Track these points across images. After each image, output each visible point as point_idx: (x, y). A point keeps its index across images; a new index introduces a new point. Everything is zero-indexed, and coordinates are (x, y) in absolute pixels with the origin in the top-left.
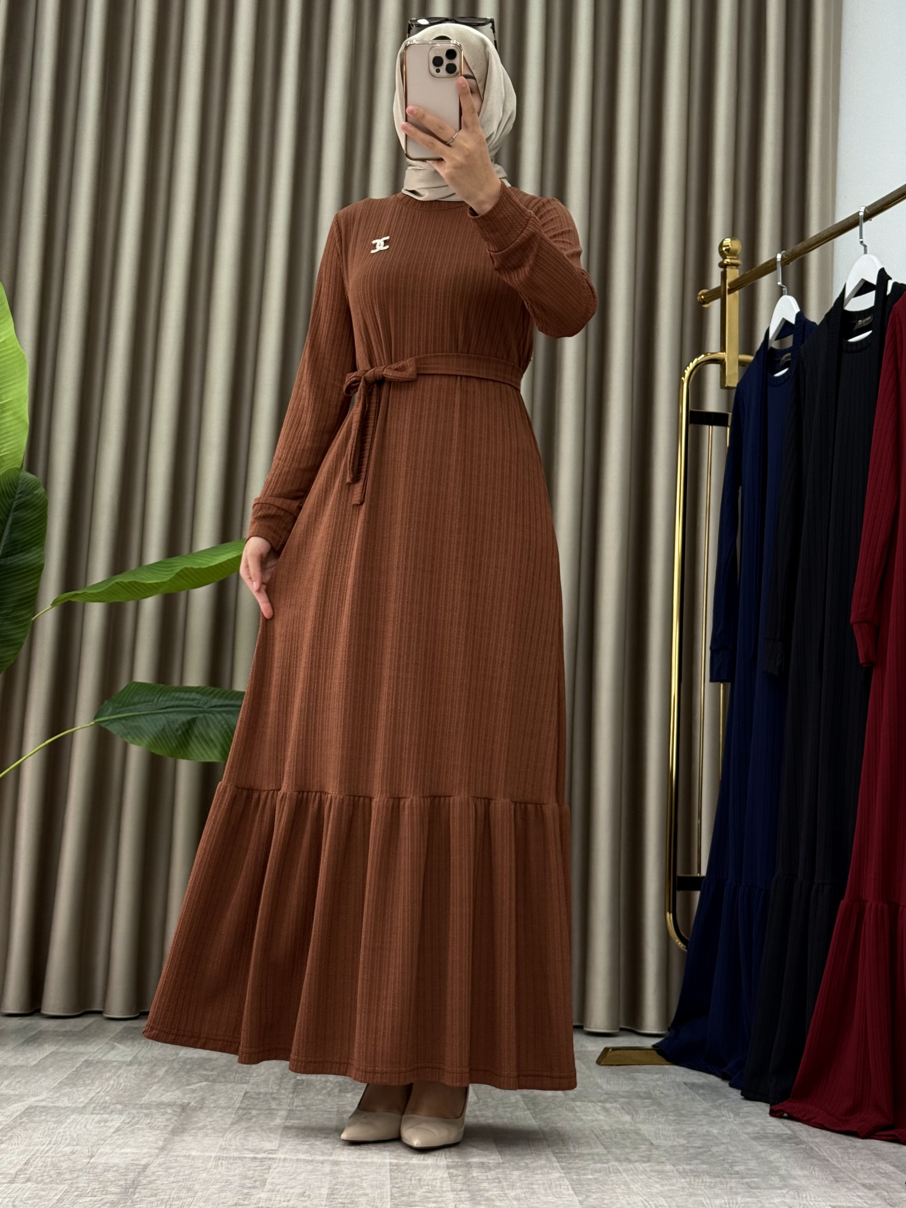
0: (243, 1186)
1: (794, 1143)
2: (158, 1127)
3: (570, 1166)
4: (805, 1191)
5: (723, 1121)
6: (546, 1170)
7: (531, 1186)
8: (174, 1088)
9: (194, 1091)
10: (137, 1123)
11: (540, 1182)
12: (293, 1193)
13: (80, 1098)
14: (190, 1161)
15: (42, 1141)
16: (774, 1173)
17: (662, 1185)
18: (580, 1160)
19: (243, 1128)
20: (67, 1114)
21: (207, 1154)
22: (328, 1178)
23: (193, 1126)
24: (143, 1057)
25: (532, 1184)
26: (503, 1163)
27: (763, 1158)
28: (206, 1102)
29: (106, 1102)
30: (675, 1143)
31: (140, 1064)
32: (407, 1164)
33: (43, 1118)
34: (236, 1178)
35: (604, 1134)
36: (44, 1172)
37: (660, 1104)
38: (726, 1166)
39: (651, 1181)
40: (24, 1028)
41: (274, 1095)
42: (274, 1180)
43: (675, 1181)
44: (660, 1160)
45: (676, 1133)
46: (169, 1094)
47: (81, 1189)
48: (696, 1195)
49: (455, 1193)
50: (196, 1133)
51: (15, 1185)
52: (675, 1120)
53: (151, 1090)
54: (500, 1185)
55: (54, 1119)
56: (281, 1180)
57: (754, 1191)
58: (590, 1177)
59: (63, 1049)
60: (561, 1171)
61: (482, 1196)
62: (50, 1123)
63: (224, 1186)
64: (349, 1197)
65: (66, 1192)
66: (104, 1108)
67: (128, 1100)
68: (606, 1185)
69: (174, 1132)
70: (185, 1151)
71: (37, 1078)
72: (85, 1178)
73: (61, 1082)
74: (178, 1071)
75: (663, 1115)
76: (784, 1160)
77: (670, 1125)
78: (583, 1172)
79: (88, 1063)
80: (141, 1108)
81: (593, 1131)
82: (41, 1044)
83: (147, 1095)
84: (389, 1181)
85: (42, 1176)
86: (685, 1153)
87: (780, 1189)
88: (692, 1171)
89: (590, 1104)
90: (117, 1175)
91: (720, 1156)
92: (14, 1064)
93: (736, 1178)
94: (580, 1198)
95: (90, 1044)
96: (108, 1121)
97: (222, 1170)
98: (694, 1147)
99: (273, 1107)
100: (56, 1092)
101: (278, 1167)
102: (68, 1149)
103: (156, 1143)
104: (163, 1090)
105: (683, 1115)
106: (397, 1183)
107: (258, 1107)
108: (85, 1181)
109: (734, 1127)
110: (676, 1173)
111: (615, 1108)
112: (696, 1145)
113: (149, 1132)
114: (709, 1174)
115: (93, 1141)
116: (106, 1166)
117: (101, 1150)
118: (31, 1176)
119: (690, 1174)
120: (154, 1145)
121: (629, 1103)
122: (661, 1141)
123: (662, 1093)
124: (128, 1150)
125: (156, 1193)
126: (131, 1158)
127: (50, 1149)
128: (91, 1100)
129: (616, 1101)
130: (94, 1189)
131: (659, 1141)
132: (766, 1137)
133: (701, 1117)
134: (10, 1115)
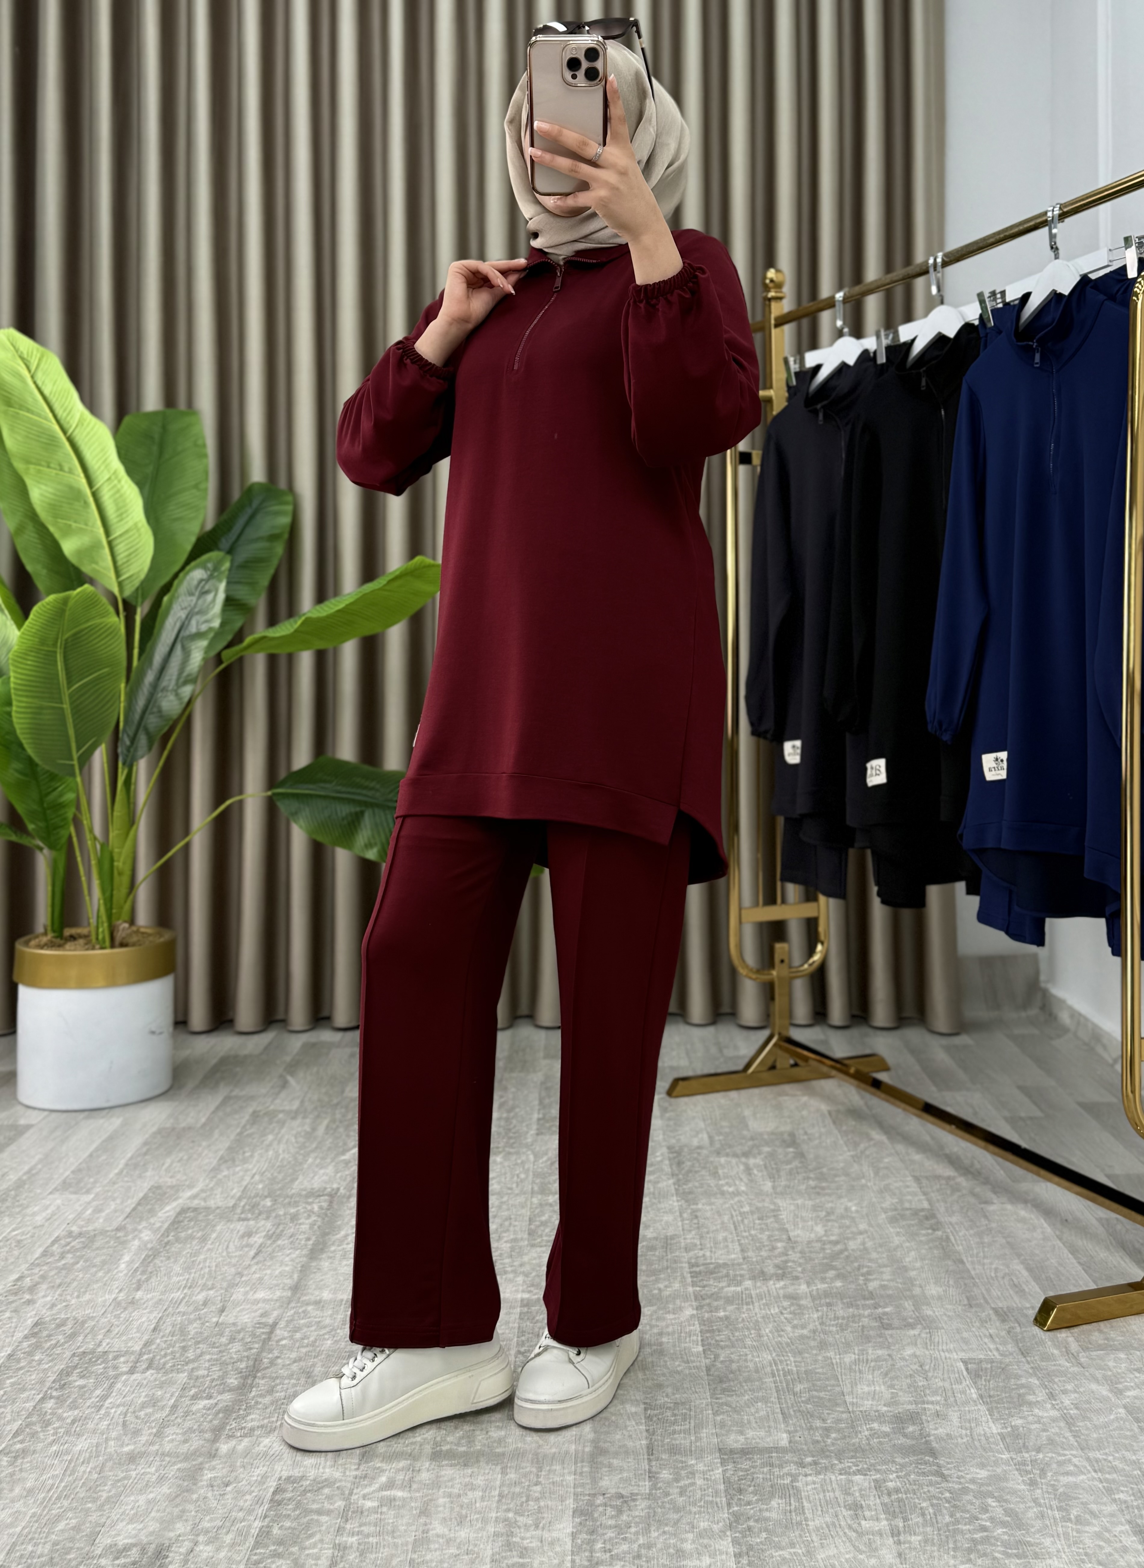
1: (931, 1227)
2: (300, 1241)
3: (702, 1293)
5: (864, 1187)
6: (678, 1302)
8: (329, 1160)
10: (279, 1237)
13: (232, 1189)
14: (318, 1312)
15: (178, 1282)
16: (907, 1293)
17: (795, 1327)
18: (715, 1279)
20: (215, 1221)
24: (309, 1100)
27: (898, 1261)
29: (257, 1195)
30: (813, 1236)
31: (304, 1114)
33: (190, 1231)
36: (170, 1346)
37: (801, 1155)
38: (860, 1281)
39: (782, 1318)
43: (806, 1316)
44: (795, 1274)
45: (814, 1215)
46: (322, 1171)
47: (198, 1384)
50: (335, 1251)
51: (134, 1377)
52: (815, 1188)
53: (305, 1166)
55: (199, 1234)
57: (887, 1332)
58: (722, 1314)
59: (236, 1092)
60: (694, 1304)
62: (194, 1243)
65: (183, 1389)
66: (253, 1207)
67: (281, 1189)
68: (737, 1329)
69: (312, 1253)
71: (200, 1149)
72: (208, 1357)
73: (221, 1158)
74: (338, 1127)
75: (804, 1179)
76: (918, 1264)
77: (810, 1199)
78: (715, 1304)
79: (255, 1117)
80: (289, 1204)
81: (732, 1216)
83: (301, 1178)
85: (166, 1355)
86: (821, 1255)
88: (827, 1294)
89: (734, 1161)
90: (241, 1348)
91: (856, 1259)
92: (183, 1125)
93: (869, 1307)
94: (707, 1362)
96: (252, 1234)
98: (830, 1242)
100: (212, 1178)
103: (291, 1277)
104: (317, 1166)
105: (822, 1178)
108: (207, 1365)
109: (874, 1200)
110: (809, 1299)
111: (757, 1166)
112: (833, 1238)
113: (288, 1255)
114: (842, 1299)
115: (230, 1278)
116: (233, 1329)
117: (234, 1297)
118: (154, 1356)
119: (823, 1301)
120: (288, 1282)
121: (772, 1155)
122: (799, 1232)
123: (806, 1133)
124: (260, 1295)
125: (274, 1387)
126: (260, 1311)
127: (184, 1298)
128: (243, 1191)
129: (759, 1154)
130: (213, 1380)
131: (796, 1233)
132: (903, 1217)
133: (841, 1180)
134: (159, 1229)
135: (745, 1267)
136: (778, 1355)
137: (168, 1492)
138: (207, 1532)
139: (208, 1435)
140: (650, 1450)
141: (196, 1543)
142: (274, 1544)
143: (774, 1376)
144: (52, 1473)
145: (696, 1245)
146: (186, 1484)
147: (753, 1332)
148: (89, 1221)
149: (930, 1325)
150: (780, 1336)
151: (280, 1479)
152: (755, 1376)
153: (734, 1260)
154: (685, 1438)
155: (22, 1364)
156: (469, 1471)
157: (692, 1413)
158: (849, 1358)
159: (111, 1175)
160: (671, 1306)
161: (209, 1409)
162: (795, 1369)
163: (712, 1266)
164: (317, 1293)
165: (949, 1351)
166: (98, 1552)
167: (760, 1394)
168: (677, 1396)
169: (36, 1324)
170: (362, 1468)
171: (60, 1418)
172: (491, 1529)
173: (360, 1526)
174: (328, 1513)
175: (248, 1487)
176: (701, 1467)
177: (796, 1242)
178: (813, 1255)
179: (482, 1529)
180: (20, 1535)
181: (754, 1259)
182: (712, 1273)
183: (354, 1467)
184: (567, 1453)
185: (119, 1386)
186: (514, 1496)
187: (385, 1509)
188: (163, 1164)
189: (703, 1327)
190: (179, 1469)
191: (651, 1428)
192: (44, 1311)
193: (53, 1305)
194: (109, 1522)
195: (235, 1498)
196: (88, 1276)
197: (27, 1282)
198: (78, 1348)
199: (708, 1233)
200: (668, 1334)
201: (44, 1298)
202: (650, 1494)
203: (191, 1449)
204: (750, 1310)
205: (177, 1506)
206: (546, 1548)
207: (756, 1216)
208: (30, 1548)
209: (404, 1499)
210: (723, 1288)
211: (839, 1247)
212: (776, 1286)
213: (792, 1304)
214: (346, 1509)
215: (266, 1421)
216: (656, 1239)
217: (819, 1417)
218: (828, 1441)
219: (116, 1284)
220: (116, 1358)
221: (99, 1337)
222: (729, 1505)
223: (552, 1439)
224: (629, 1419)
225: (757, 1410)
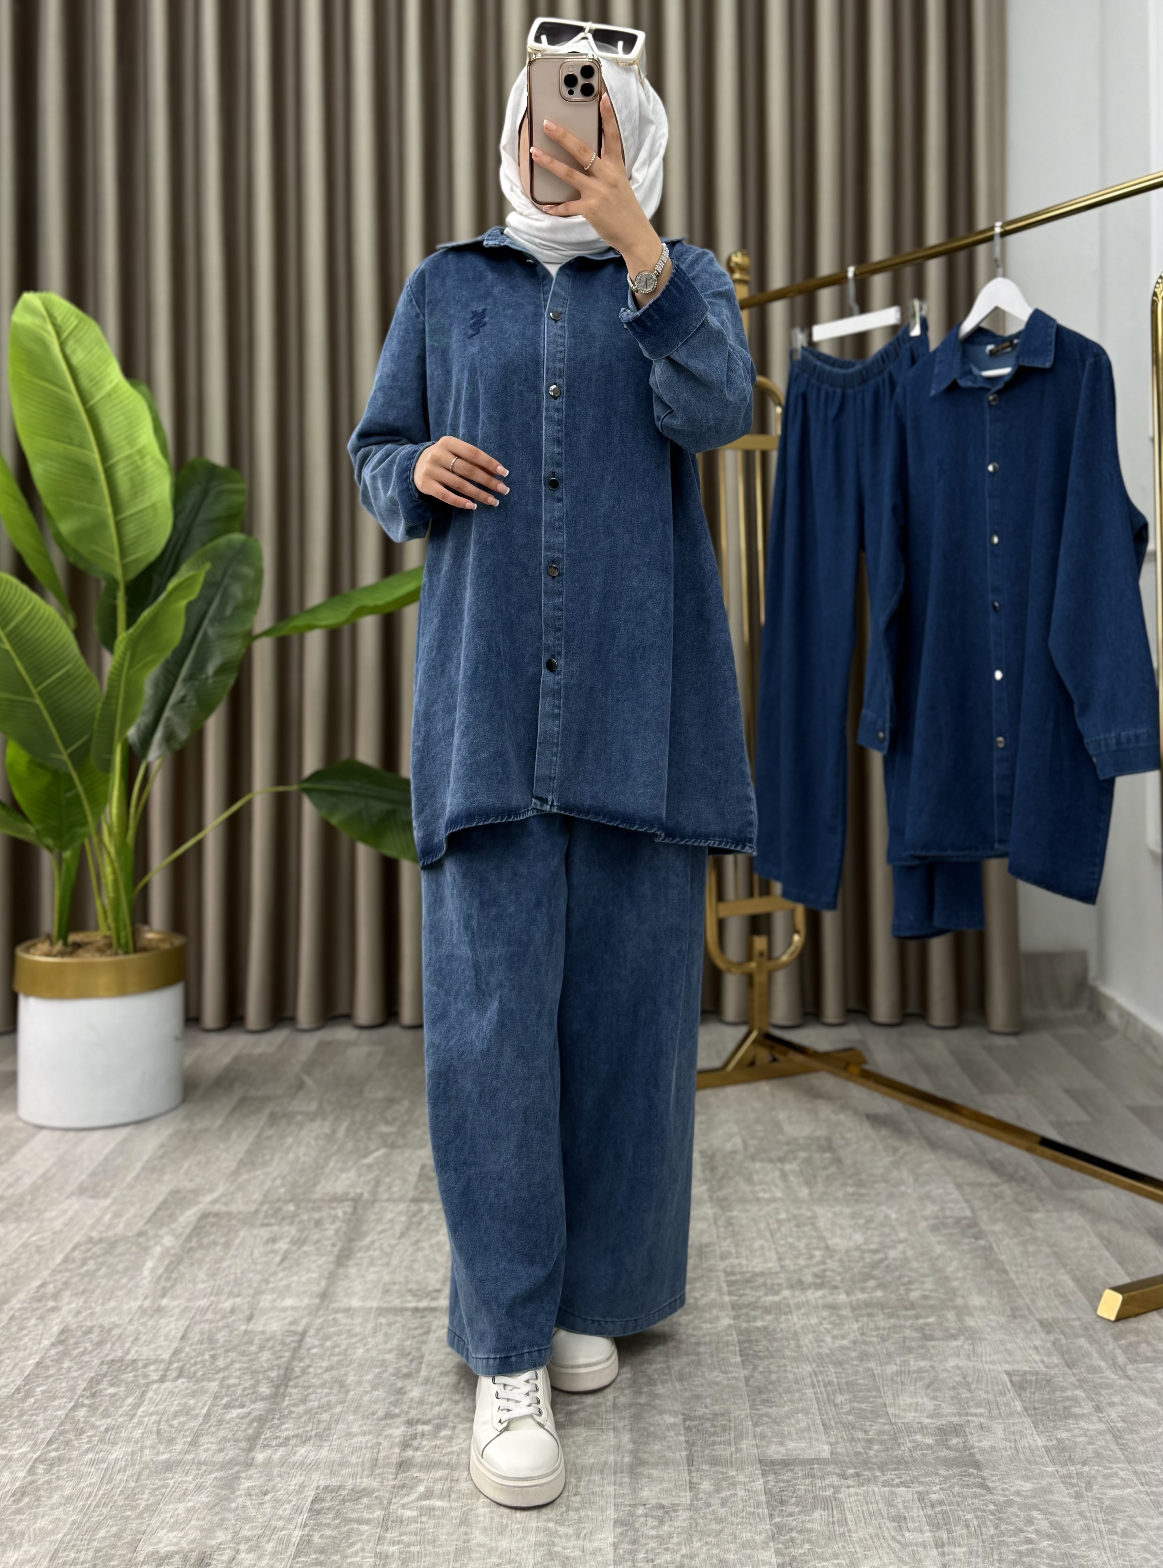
1: (975, 1236)
2: (326, 1248)
3: (739, 1302)
4: (981, 1340)
6: (715, 1311)
7: (696, 1348)
8: (350, 1163)
9: (370, 1167)
10: (304, 1242)
11: (707, 1338)
12: (448, 1384)
13: (254, 1193)
14: (348, 1321)
15: (204, 1289)
16: (950, 1304)
17: (835, 1338)
18: (752, 1288)
19: (411, 1243)
20: (238, 1227)
21: (369, 1304)
23: (361, 1244)
25: (698, 1343)
27: (940, 1270)
28: (381, 1190)
29: (279, 1200)
30: (851, 1244)
33: (213, 1237)
34: (393, 1355)
36: (199, 1354)
37: (839, 1161)
38: (902, 1290)
39: (822, 1328)
42: (430, 1358)
43: (846, 1327)
44: (834, 1283)
45: (853, 1223)
46: (344, 1176)
47: (230, 1393)
48: (867, 1357)
50: (361, 1258)
51: (164, 1385)
52: (853, 1194)
53: (327, 1170)
55: (223, 1240)
56: (438, 1357)
57: (930, 1343)
58: (759, 1324)
59: (252, 1093)
60: (731, 1313)
62: (218, 1248)
63: (378, 1376)
65: (216, 1398)
66: (276, 1212)
67: (303, 1193)
68: (775, 1340)
69: (340, 1259)
71: (218, 1152)
72: (238, 1366)
73: (241, 1161)
75: (842, 1186)
76: (962, 1274)
77: (848, 1206)
78: (753, 1313)
79: (273, 1119)
80: (313, 1209)
81: (769, 1224)
83: (323, 1182)
85: (196, 1363)
86: (861, 1264)
88: (868, 1304)
89: (770, 1166)
90: (271, 1357)
91: (897, 1269)
93: (911, 1317)
94: (746, 1372)
96: (276, 1240)
97: (380, 1337)
98: (871, 1251)
100: (233, 1182)
101: (438, 1326)
103: (318, 1284)
104: (339, 1170)
105: (862, 1184)
108: (238, 1373)
109: (914, 1207)
110: (849, 1309)
111: (793, 1172)
112: (873, 1247)
113: (315, 1261)
114: (882, 1309)
115: (255, 1285)
116: (262, 1337)
117: (261, 1304)
118: (184, 1365)
119: (863, 1312)
120: (316, 1289)
121: (808, 1161)
122: (837, 1240)
123: (843, 1138)
124: (289, 1302)
125: (307, 1396)
126: (289, 1319)
127: (210, 1305)
128: (266, 1195)
129: (795, 1158)
130: (245, 1389)
131: (835, 1241)
132: (945, 1225)
133: (880, 1186)
134: (181, 1234)
135: (782, 1275)
136: (818, 1366)
137: (207, 1500)
138: (247, 1540)
139: (243, 1445)
140: (691, 1461)
141: (238, 1552)
142: (315, 1552)
143: (814, 1386)
144: (89, 1481)
145: (730, 1253)
146: (224, 1492)
147: (792, 1342)
148: (109, 1226)
149: (973, 1336)
150: (820, 1347)
151: (318, 1488)
152: (795, 1387)
153: (770, 1268)
154: (725, 1449)
155: (51, 1372)
157: (732, 1424)
158: (891, 1369)
159: (129, 1179)
160: (707, 1316)
161: (243, 1418)
162: (835, 1380)
163: (748, 1275)
164: (345, 1300)
165: (993, 1362)
166: (141, 1558)
167: (800, 1405)
168: (717, 1407)
169: (62, 1332)
170: (399, 1477)
171: (94, 1427)
172: (532, 1538)
173: (401, 1535)
174: (367, 1522)
175: (286, 1497)
176: (741, 1478)
177: (834, 1251)
178: (852, 1264)
179: (523, 1539)
180: (61, 1542)
181: (792, 1268)
182: (748, 1281)
183: (391, 1477)
184: (606, 1463)
185: (150, 1394)
187: (424, 1519)
188: (181, 1168)
189: (741, 1338)
190: (215, 1478)
191: (691, 1439)
192: (69, 1319)
193: (78, 1313)
194: (149, 1530)
195: (274, 1507)
196: (111, 1283)
197: (51, 1288)
198: (107, 1355)
199: (743, 1240)
200: (705, 1344)
201: (69, 1304)
202: (691, 1505)
203: (228, 1457)
204: (787, 1319)
205: (216, 1515)
206: (588, 1557)
207: (793, 1224)
208: (73, 1555)
209: (443, 1509)
210: (760, 1297)
211: (879, 1256)
212: (814, 1296)
213: (832, 1314)
214: (386, 1519)
215: (300, 1431)
217: (861, 1429)
218: (872, 1453)
219: (141, 1292)
220: (145, 1366)
221: (128, 1345)
222: (771, 1516)
223: (591, 1449)
224: (668, 1430)
225: (798, 1422)
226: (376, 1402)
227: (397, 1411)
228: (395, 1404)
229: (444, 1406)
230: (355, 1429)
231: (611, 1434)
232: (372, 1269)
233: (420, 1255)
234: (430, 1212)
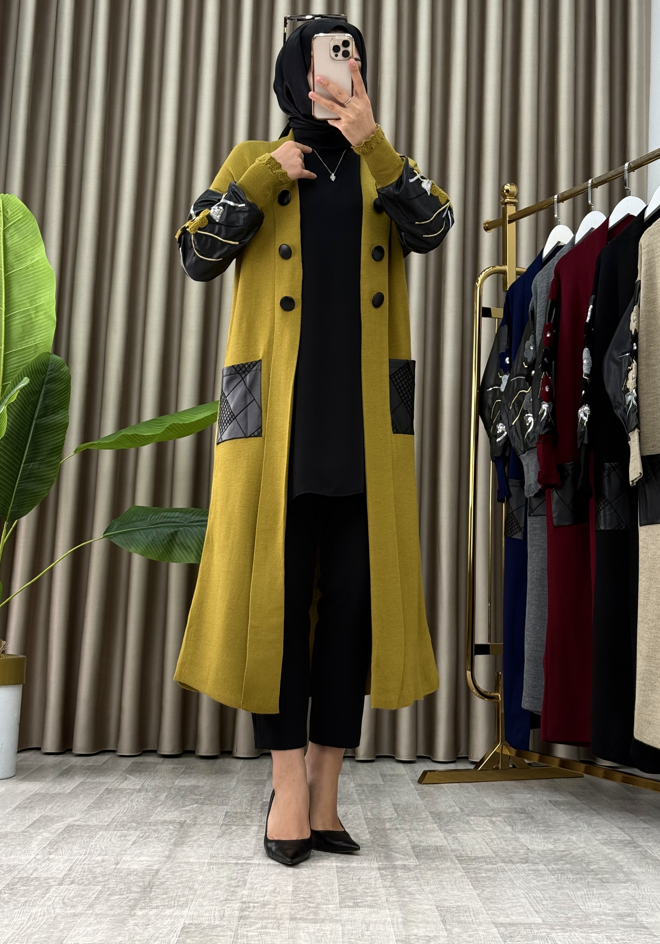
0: (230, 885)
1: (633, 847)
2: (165, 840)
3: (469, 867)
4: (643, 884)
5: (579, 831)
6: (452, 870)
7: (441, 883)
8: (173, 809)
9: (188, 811)
10: (148, 837)
11: (448, 880)
12: (267, 890)
13: (104, 818)
14: (190, 866)
15: (79, 852)
16: (619, 870)
17: (538, 881)
18: (476, 862)
19: (226, 840)
20: (96, 830)
21: (202, 861)
22: (292, 879)
23: (189, 840)
24: (148, 785)
25: (442, 881)
26: (419, 865)
27: (610, 859)
28: (198, 820)
29: (124, 821)
30: (545, 848)
31: (147, 791)
32: (349, 867)
33: (79, 834)
34: (225, 879)
35: (492, 842)
36: (83, 876)
37: (532, 817)
38: (584, 865)
39: (529, 878)
40: (59, 763)
41: (247, 814)
42: (252, 881)
43: (546, 877)
44: (534, 861)
45: (545, 841)
46: (170, 813)
47: (111, 889)
48: (563, 888)
49: (386, 889)
50: (192, 844)
51: (62, 887)
52: (544, 830)
53: (156, 812)
54: (419, 882)
55: (87, 835)
56: (257, 881)
57: (606, 884)
58: (484, 875)
60: (462, 870)
61: (405, 891)
62: (84, 838)
63: (216, 886)
64: (308, 893)
65: (101, 891)
66: (123, 825)
67: (140, 819)
68: (496, 881)
69: (175, 844)
70: (186, 859)
71: (72, 803)
72: (114, 880)
73: (89, 806)
74: (174, 797)
75: (535, 826)
76: (626, 860)
77: (541, 834)
78: (479, 871)
79: (108, 791)
80: (150, 825)
81: (484, 839)
82: (72, 777)
83: (154, 815)
84: (336, 880)
85: (82, 879)
86: (553, 855)
87: (624, 882)
88: (559, 870)
89: (480, 818)
90: (137, 878)
92: (54, 792)
93: (591, 875)
94: (478, 892)
95: (109, 775)
96: (126, 836)
97: (214, 873)
98: (559, 851)
99: (247, 823)
100: (87, 814)
101: (254, 870)
102: (99, 858)
103: (163, 853)
104: (165, 811)
105: (549, 826)
106: (342, 882)
107: (236, 823)
108: (114, 883)
109: (588, 835)
110: (547, 871)
111: (499, 821)
113: (158, 844)
114: (571, 872)
115: (117, 852)
116: (128, 871)
117: (124, 859)
118: (74, 880)
119: (558, 872)
121: (509, 817)
123: (533, 809)
124: (143, 859)
125: (167, 892)
126: (146, 865)
127: (86, 859)
128: (113, 819)
129: (499, 816)
130: (121, 889)
131: (533, 847)
132: (611, 842)
133: (563, 827)
134: (55, 832)
135: (497, 858)
136: (528, 891)
137: (106, 927)
138: (140, 941)
139: (126, 908)
140: (444, 922)
143: (526, 898)
144: (20, 919)
145: (459, 849)
146: (118, 924)
147: (508, 882)
149: (637, 882)
150: (529, 884)
151: (185, 924)
152: (513, 898)
153: (489, 855)
154: (468, 918)
156: (319, 925)
157: (471, 910)
158: (579, 893)
160: (446, 871)
161: (123, 899)
162: (541, 896)
163: (473, 857)
167: (518, 904)
168: (459, 903)
170: (241, 921)
174: (223, 936)
175: (163, 926)
176: (482, 928)
177: (533, 850)
178: (547, 855)
181: (504, 856)
182: (473, 860)
183: (235, 921)
184: (385, 921)
185: (53, 889)
186: (352, 934)
187: (263, 936)
188: (46, 807)
189: (472, 880)
190: (110, 919)
191: (443, 914)
194: (69, 936)
195: (155, 930)
198: (16, 875)
199: (467, 845)
200: (447, 881)
202: (448, 936)
203: (116, 913)
204: (504, 874)
205: (115, 932)
207: (501, 840)
209: (276, 933)
210: (483, 866)
211: (566, 853)
212: (522, 866)
213: (535, 873)
215: (166, 904)
216: (430, 846)
217: (563, 913)
218: (571, 922)
219: (33, 852)
220: (46, 880)
221: (31, 872)
222: (505, 941)
223: (374, 916)
224: (426, 910)
225: (518, 910)
226: (217, 895)
227: (234, 898)
228: (232, 896)
229: (266, 898)
230: (205, 903)
231: (388, 911)
232: (201, 849)
233: (234, 845)
234: (237, 829)
